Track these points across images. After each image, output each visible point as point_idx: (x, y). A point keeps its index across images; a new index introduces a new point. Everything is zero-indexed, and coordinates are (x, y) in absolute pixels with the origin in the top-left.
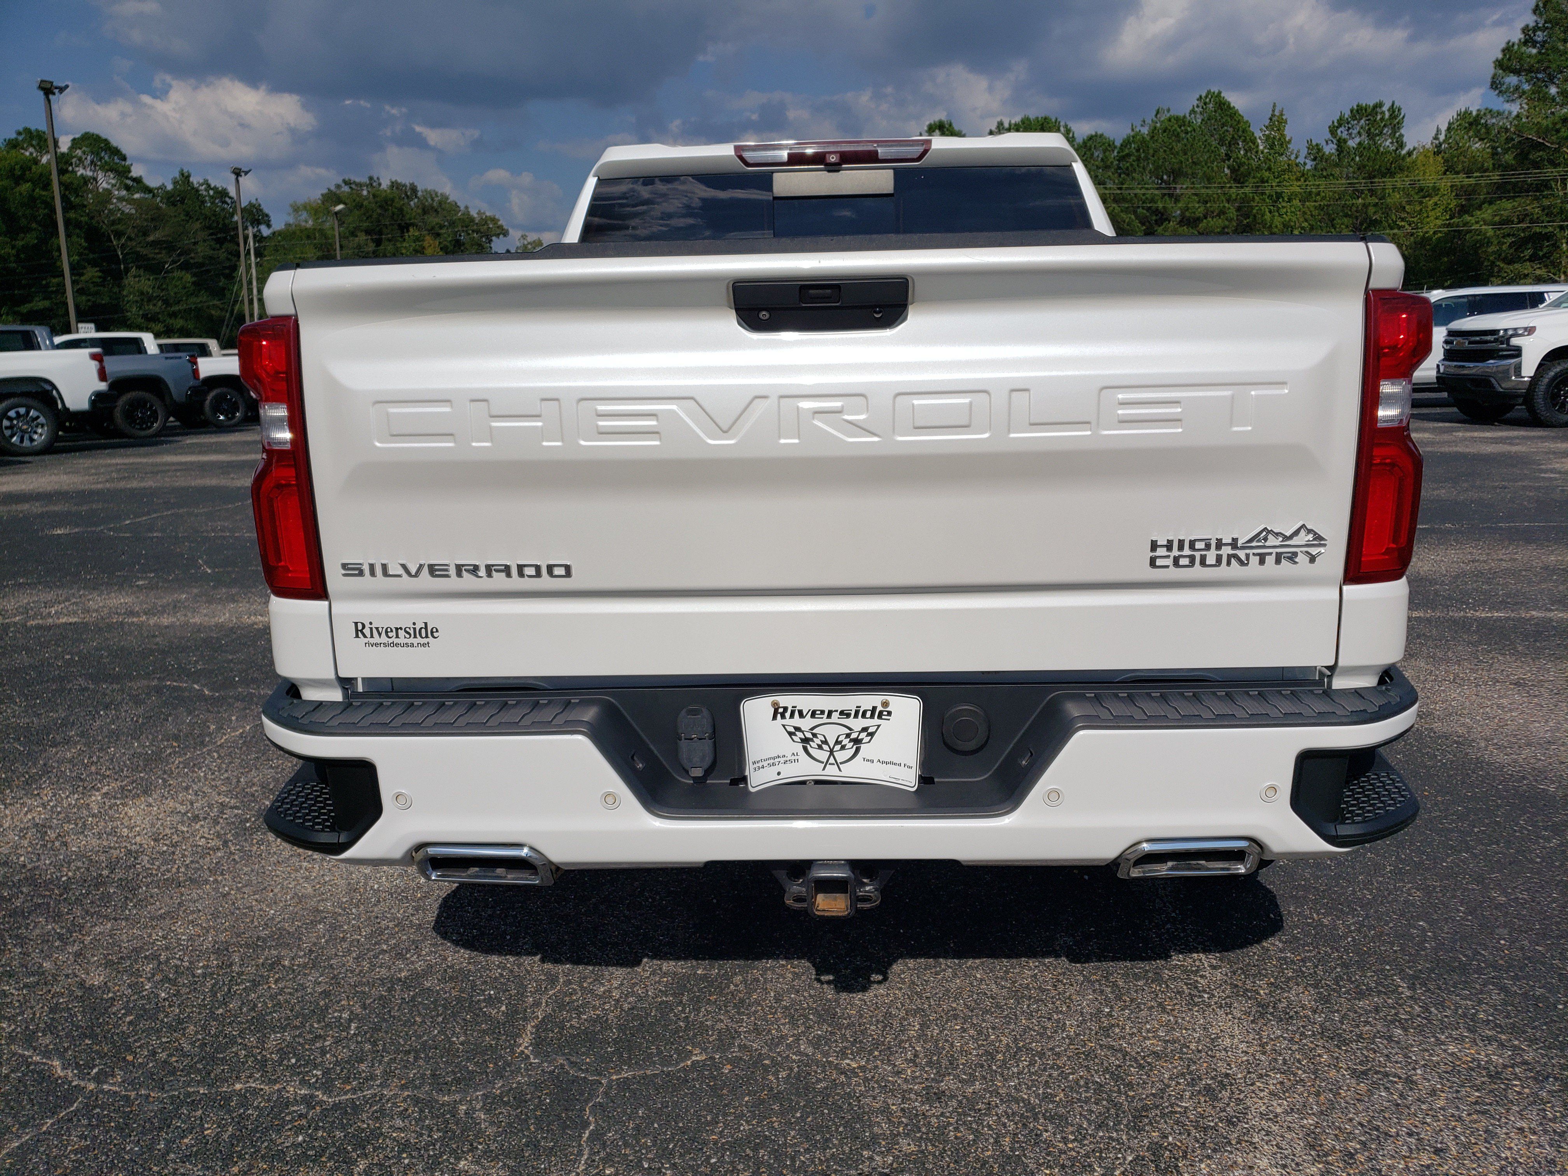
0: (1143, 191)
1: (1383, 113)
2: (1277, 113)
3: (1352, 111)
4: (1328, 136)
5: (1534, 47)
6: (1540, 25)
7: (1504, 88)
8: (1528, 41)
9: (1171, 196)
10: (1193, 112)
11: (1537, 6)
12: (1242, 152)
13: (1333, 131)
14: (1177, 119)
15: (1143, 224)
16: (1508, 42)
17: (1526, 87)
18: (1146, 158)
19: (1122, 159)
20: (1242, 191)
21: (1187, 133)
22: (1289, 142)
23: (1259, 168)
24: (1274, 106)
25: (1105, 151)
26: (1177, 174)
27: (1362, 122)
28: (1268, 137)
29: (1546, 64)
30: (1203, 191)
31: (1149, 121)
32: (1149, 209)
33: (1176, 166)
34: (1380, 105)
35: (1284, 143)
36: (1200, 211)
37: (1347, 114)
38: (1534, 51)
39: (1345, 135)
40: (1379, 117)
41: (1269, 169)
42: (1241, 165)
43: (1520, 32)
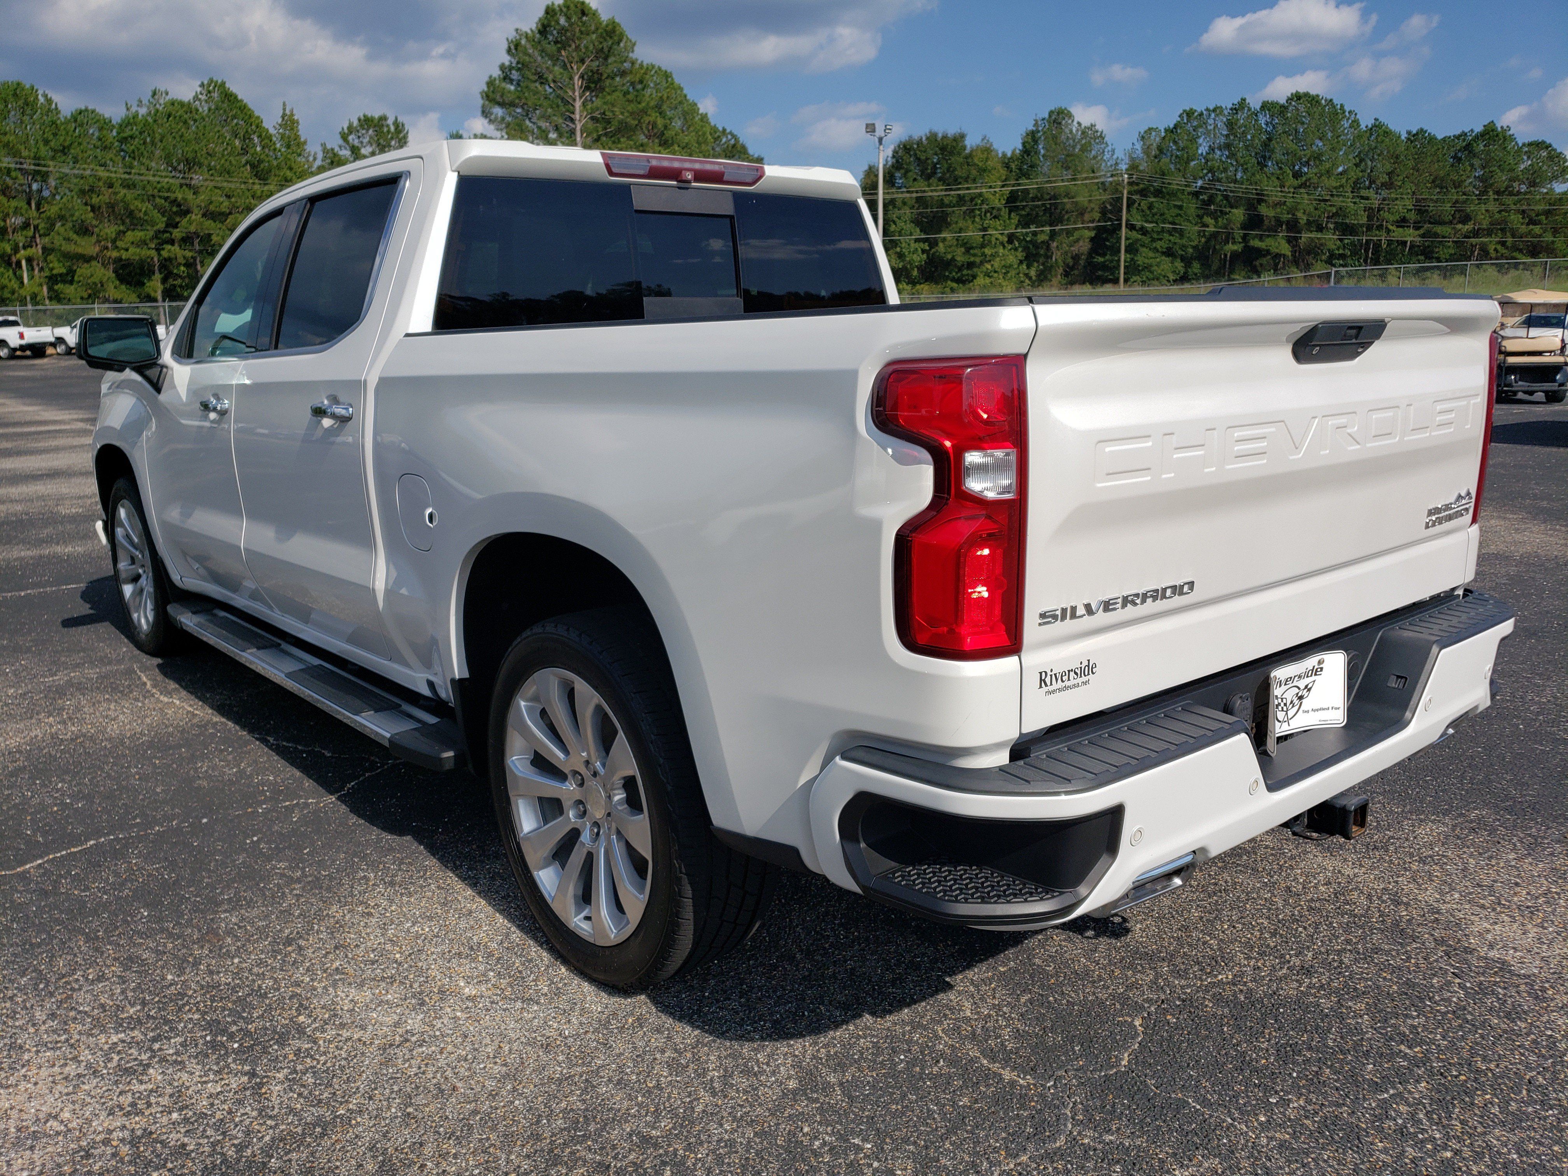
0: (157, 179)
1: (388, 126)
2: (288, 112)
3: (359, 120)
4: (341, 142)
5: (512, 84)
6: (514, 65)
7: (493, 117)
8: (506, 78)
9: (189, 186)
10: (196, 98)
11: (510, 47)
12: (258, 149)
13: (344, 137)
14: (182, 104)
15: (163, 216)
16: (490, 77)
17: (509, 119)
18: (153, 143)
19: (123, 140)
20: (266, 188)
21: (195, 121)
22: (305, 143)
23: (279, 167)
24: (284, 104)
25: (101, 129)
26: (191, 164)
27: (371, 132)
28: (283, 137)
29: (523, 101)
30: (225, 184)
31: (145, 101)
32: (166, 199)
33: (190, 156)
35: (301, 145)
36: (225, 206)
37: (356, 123)
38: (512, 88)
39: (356, 143)
40: (385, 130)
41: (291, 169)
42: (260, 161)
43: (498, 69)
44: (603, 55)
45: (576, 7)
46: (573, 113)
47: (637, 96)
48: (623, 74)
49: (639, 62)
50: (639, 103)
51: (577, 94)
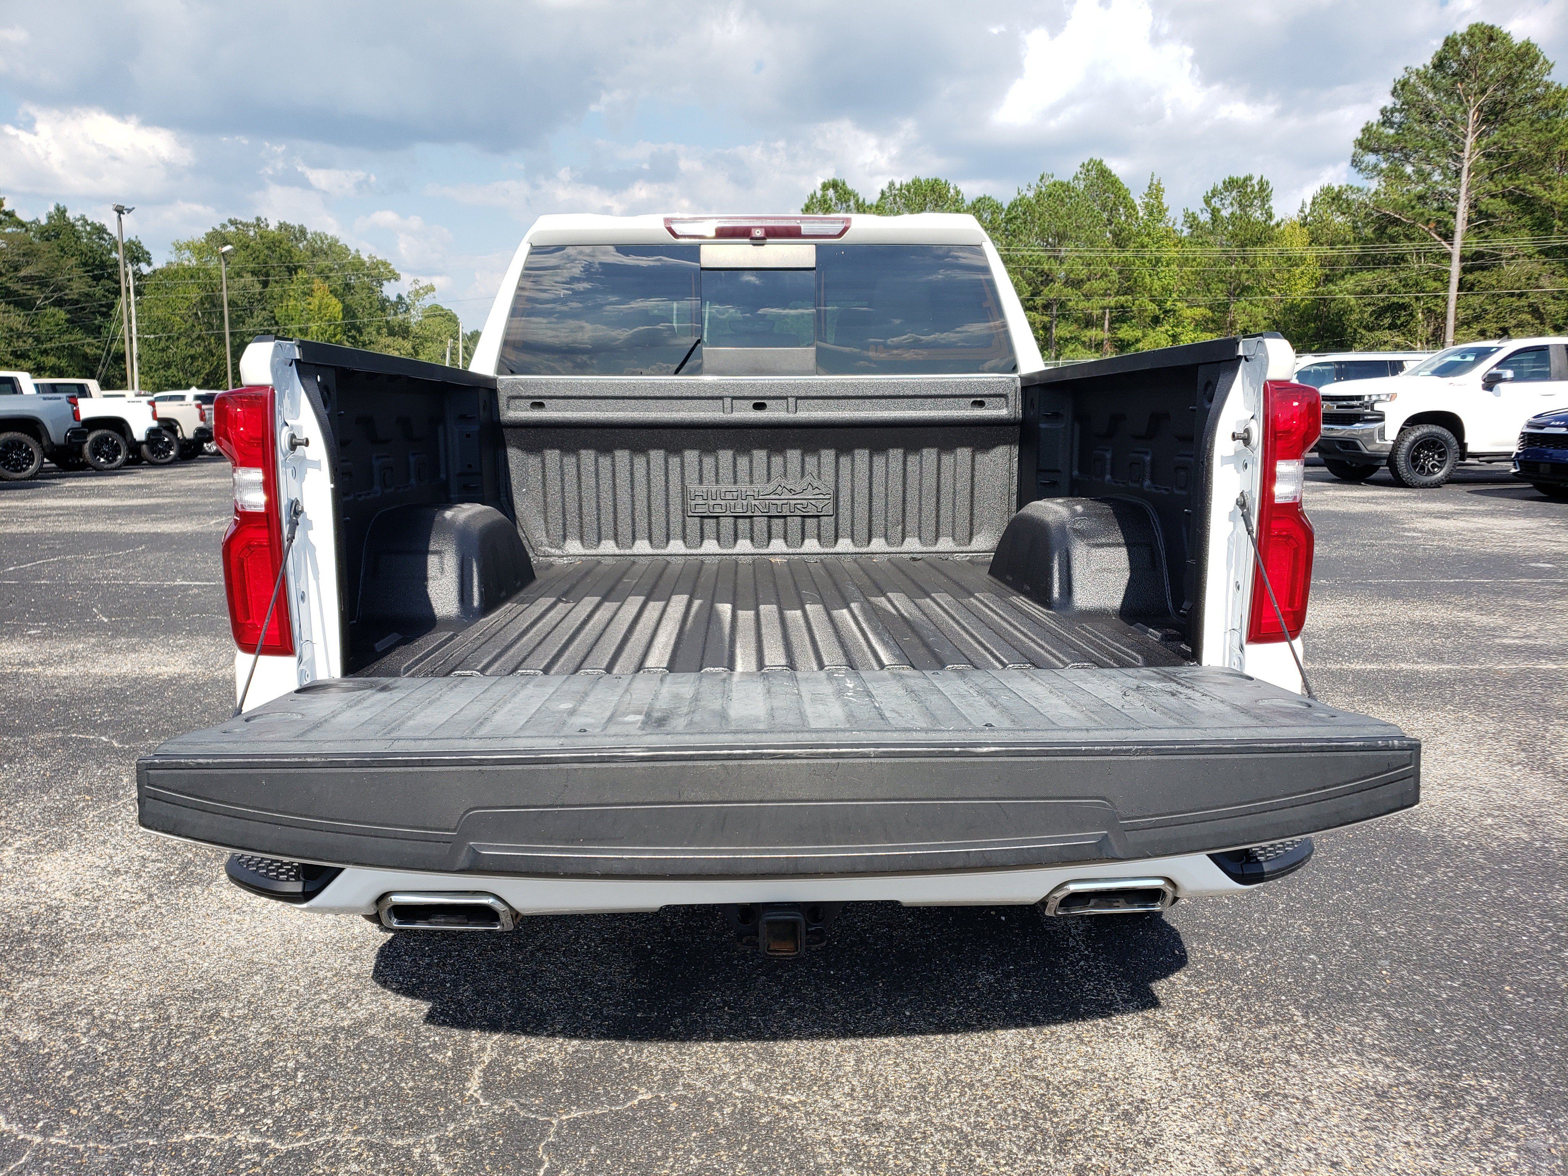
0: (1030, 253)
1: (1252, 186)
2: (1155, 182)
3: (1224, 183)
4: (1204, 206)
5: (1392, 127)
6: (1398, 107)
7: (1363, 167)
8: (1387, 122)
9: (1056, 258)
10: (1076, 178)
11: (1395, 88)
12: (1123, 218)
13: (1207, 201)
14: (1062, 185)
15: (1030, 285)
16: (1368, 123)
17: (1384, 165)
18: (1033, 222)
19: (1010, 221)
20: (1123, 255)
21: (1071, 198)
22: (1167, 210)
23: (1139, 234)
24: (1153, 175)
25: (993, 213)
26: (1061, 237)
27: (1234, 193)
28: (1147, 205)
29: (1402, 144)
30: (1086, 254)
31: (1034, 186)
32: (1035, 270)
33: (1061, 230)
34: (1250, 178)
35: (1162, 211)
36: (1084, 273)
37: (1220, 186)
38: (1392, 132)
39: (1218, 205)
40: (1249, 190)
41: (1149, 235)
42: (1122, 230)
43: (1379, 113)
44: (1511, 81)
45: (1483, 33)
46: (1462, 151)
47: (1547, 124)
48: (1535, 99)
49: (1556, 85)
50: (1551, 131)
51: (1470, 129)
